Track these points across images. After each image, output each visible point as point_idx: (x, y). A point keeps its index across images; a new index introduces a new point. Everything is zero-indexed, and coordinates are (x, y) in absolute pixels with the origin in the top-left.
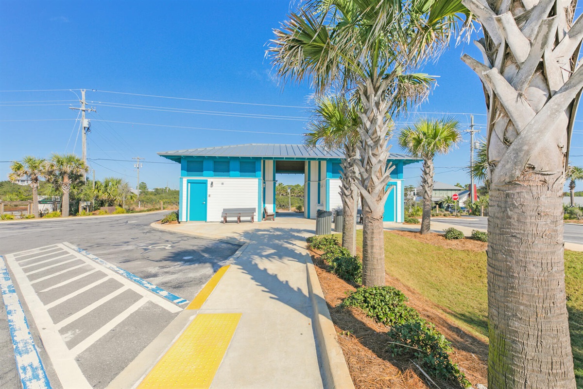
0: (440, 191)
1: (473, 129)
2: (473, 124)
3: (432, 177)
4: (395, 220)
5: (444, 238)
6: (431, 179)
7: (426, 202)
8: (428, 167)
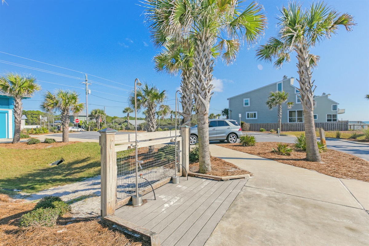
0: (81, 117)
1: (87, 82)
2: (87, 80)
3: (20, 109)
4: (7, 137)
5: (27, 144)
6: (20, 110)
7: (16, 124)
8: (18, 103)
